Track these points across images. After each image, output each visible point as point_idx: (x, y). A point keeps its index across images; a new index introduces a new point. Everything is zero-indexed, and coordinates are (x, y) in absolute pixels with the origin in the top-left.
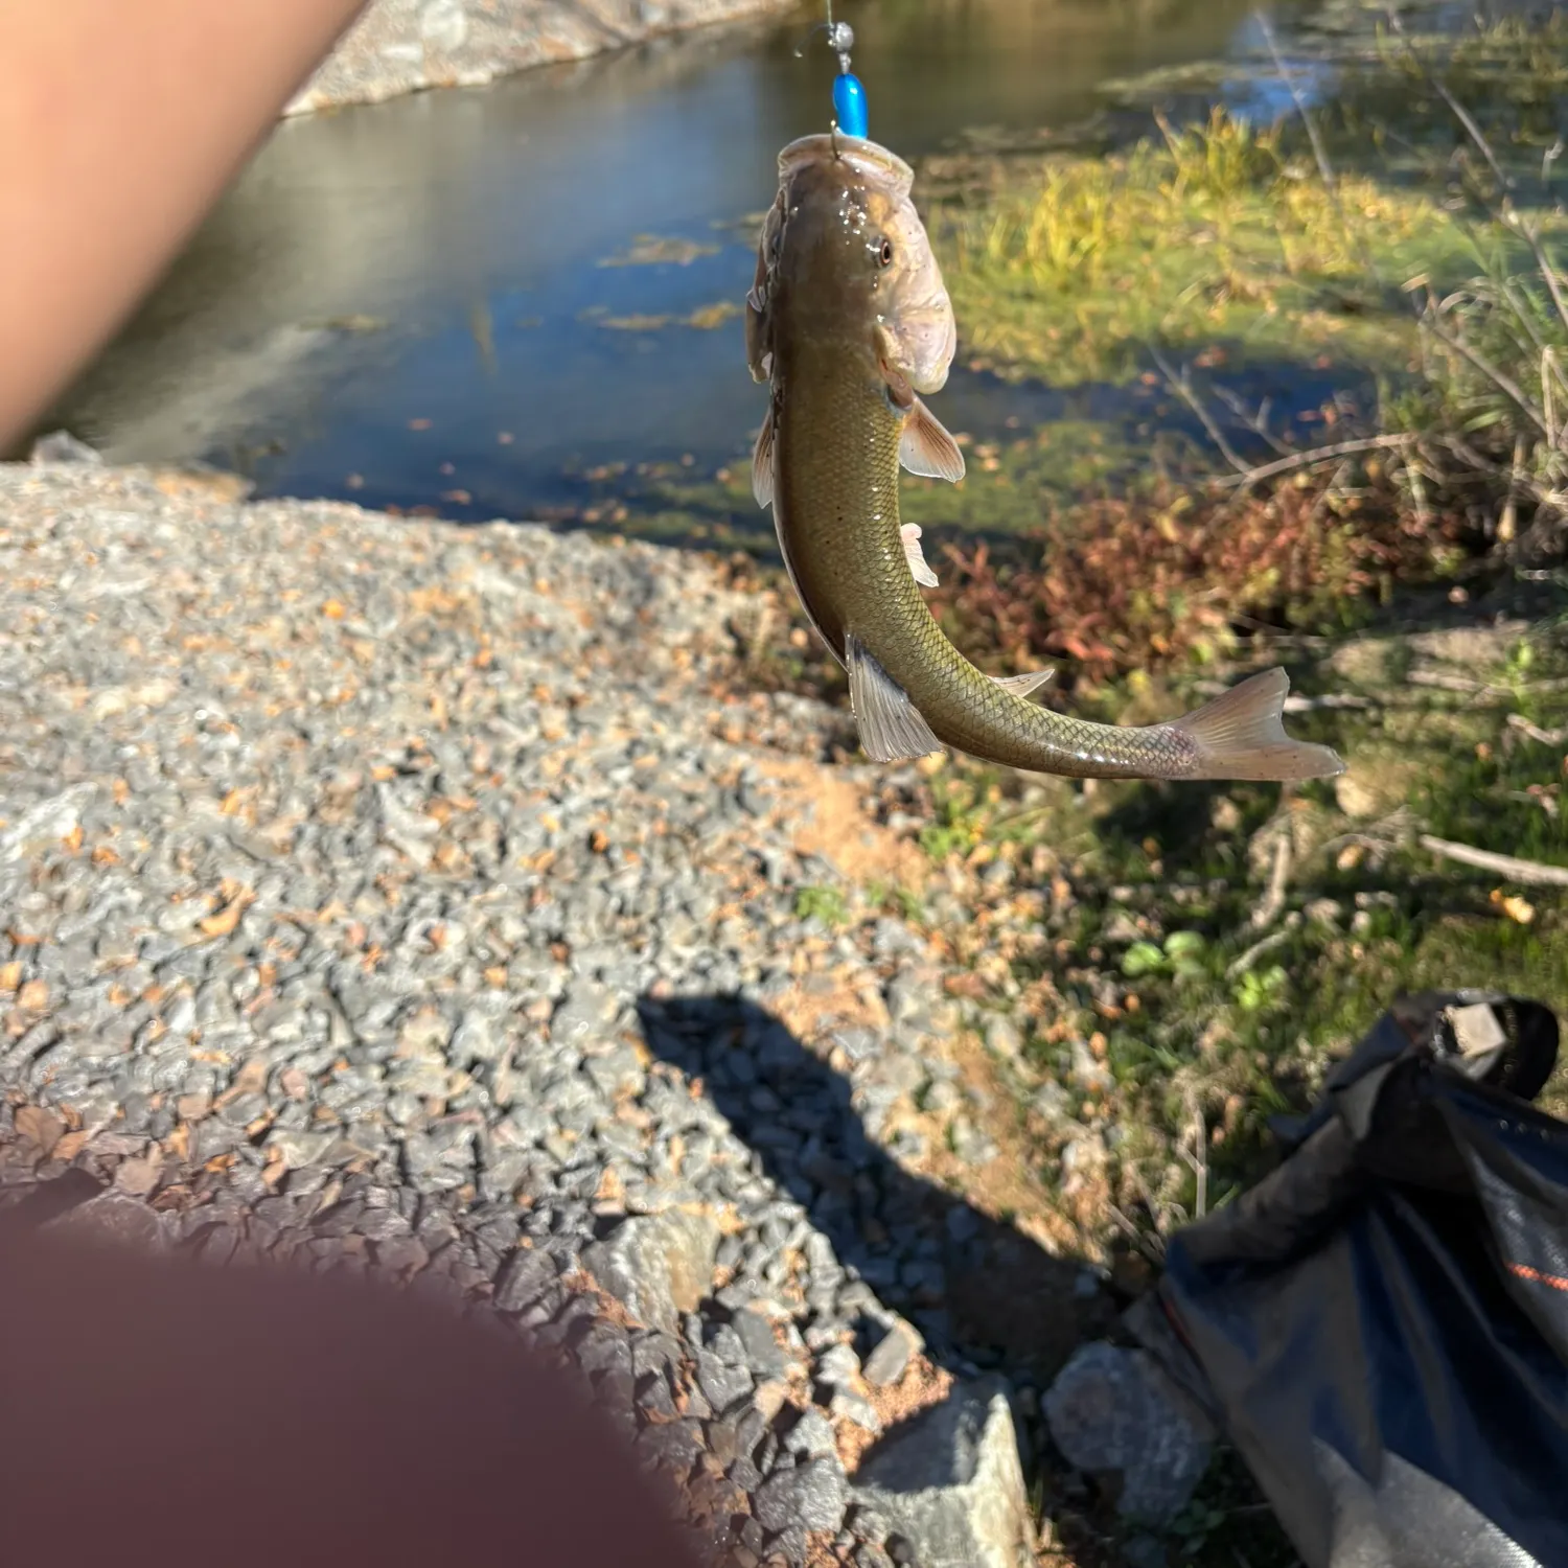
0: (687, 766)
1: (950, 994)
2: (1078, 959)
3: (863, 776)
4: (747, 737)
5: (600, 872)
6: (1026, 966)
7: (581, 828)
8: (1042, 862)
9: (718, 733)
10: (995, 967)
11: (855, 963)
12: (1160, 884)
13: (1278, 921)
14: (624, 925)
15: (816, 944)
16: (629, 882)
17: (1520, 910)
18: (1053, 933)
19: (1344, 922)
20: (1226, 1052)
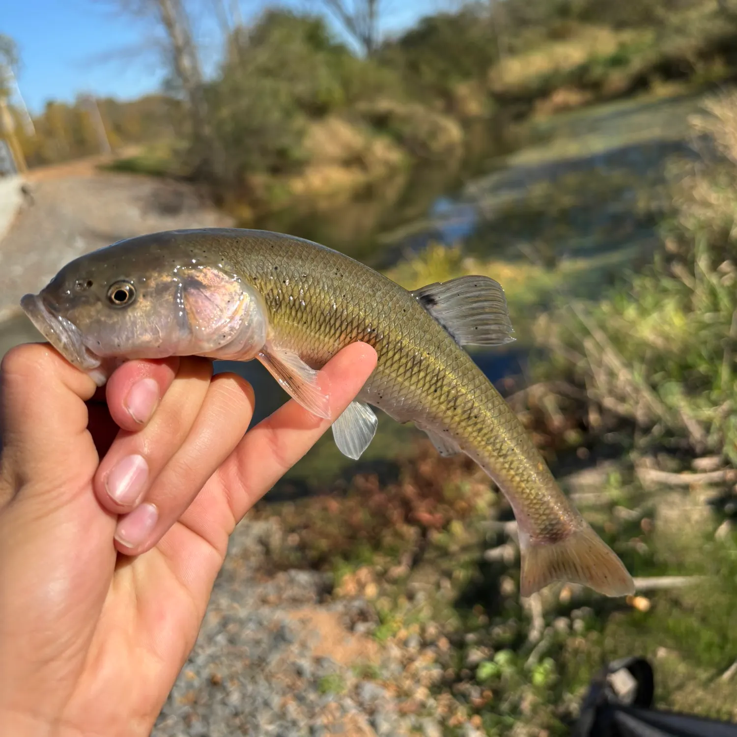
0: (252, 626)
1: (403, 714)
2: (459, 679)
3: (339, 607)
4: (280, 598)
5: (219, 696)
6: (436, 689)
7: (206, 673)
8: (432, 630)
9: (264, 601)
10: (421, 693)
11: (353, 711)
12: (488, 627)
13: (542, 634)
14: (237, 721)
15: (333, 705)
16: (235, 698)
17: (642, 603)
18: (444, 667)
19: (571, 627)
20: (535, 709)
